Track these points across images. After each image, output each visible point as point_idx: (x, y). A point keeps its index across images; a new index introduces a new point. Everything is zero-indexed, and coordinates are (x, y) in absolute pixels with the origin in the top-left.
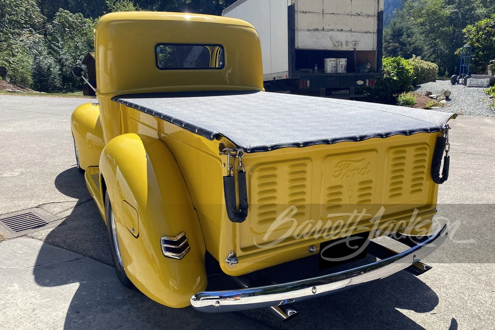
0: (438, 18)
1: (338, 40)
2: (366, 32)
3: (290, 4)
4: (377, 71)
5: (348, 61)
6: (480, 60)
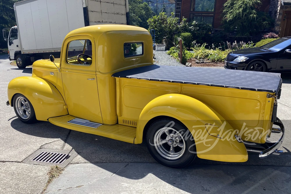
3: (85, 6)
6: (159, 37)
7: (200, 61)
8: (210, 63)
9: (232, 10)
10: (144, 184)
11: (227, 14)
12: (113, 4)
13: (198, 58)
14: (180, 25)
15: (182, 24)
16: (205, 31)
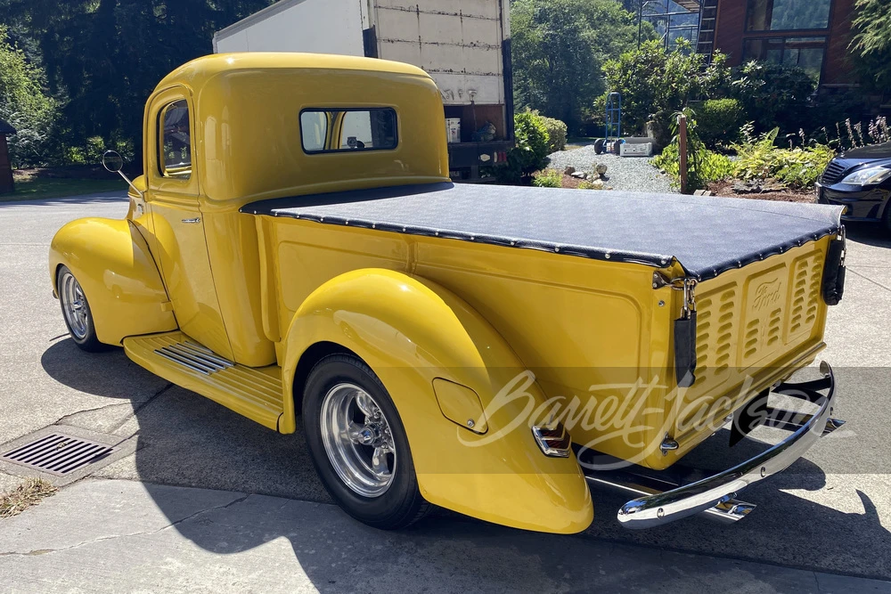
0: (527, 44)
1: (446, 88)
2: (487, 74)
3: (367, 27)
4: (508, 138)
5: (461, 123)
6: (634, 114)
7: (751, 186)
8: (780, 191)
9: (883, 19)
10: (234, 570)
11: (865, 32)
12: (458, 18)
13: (747, 176)
14: (705, 75)
15: (711, 74)
16: (788, 92)
